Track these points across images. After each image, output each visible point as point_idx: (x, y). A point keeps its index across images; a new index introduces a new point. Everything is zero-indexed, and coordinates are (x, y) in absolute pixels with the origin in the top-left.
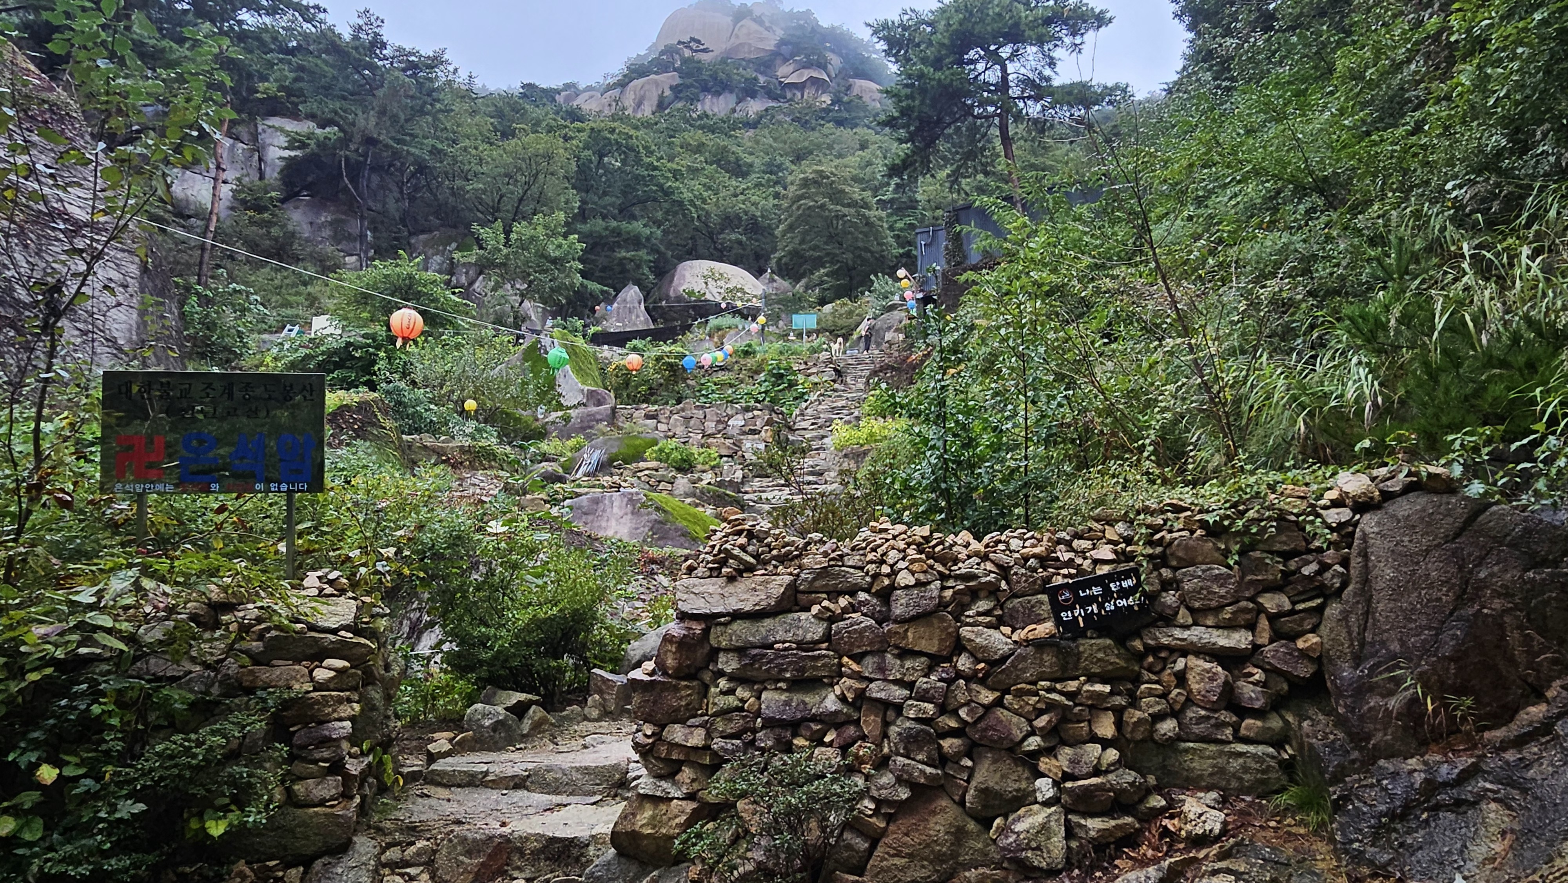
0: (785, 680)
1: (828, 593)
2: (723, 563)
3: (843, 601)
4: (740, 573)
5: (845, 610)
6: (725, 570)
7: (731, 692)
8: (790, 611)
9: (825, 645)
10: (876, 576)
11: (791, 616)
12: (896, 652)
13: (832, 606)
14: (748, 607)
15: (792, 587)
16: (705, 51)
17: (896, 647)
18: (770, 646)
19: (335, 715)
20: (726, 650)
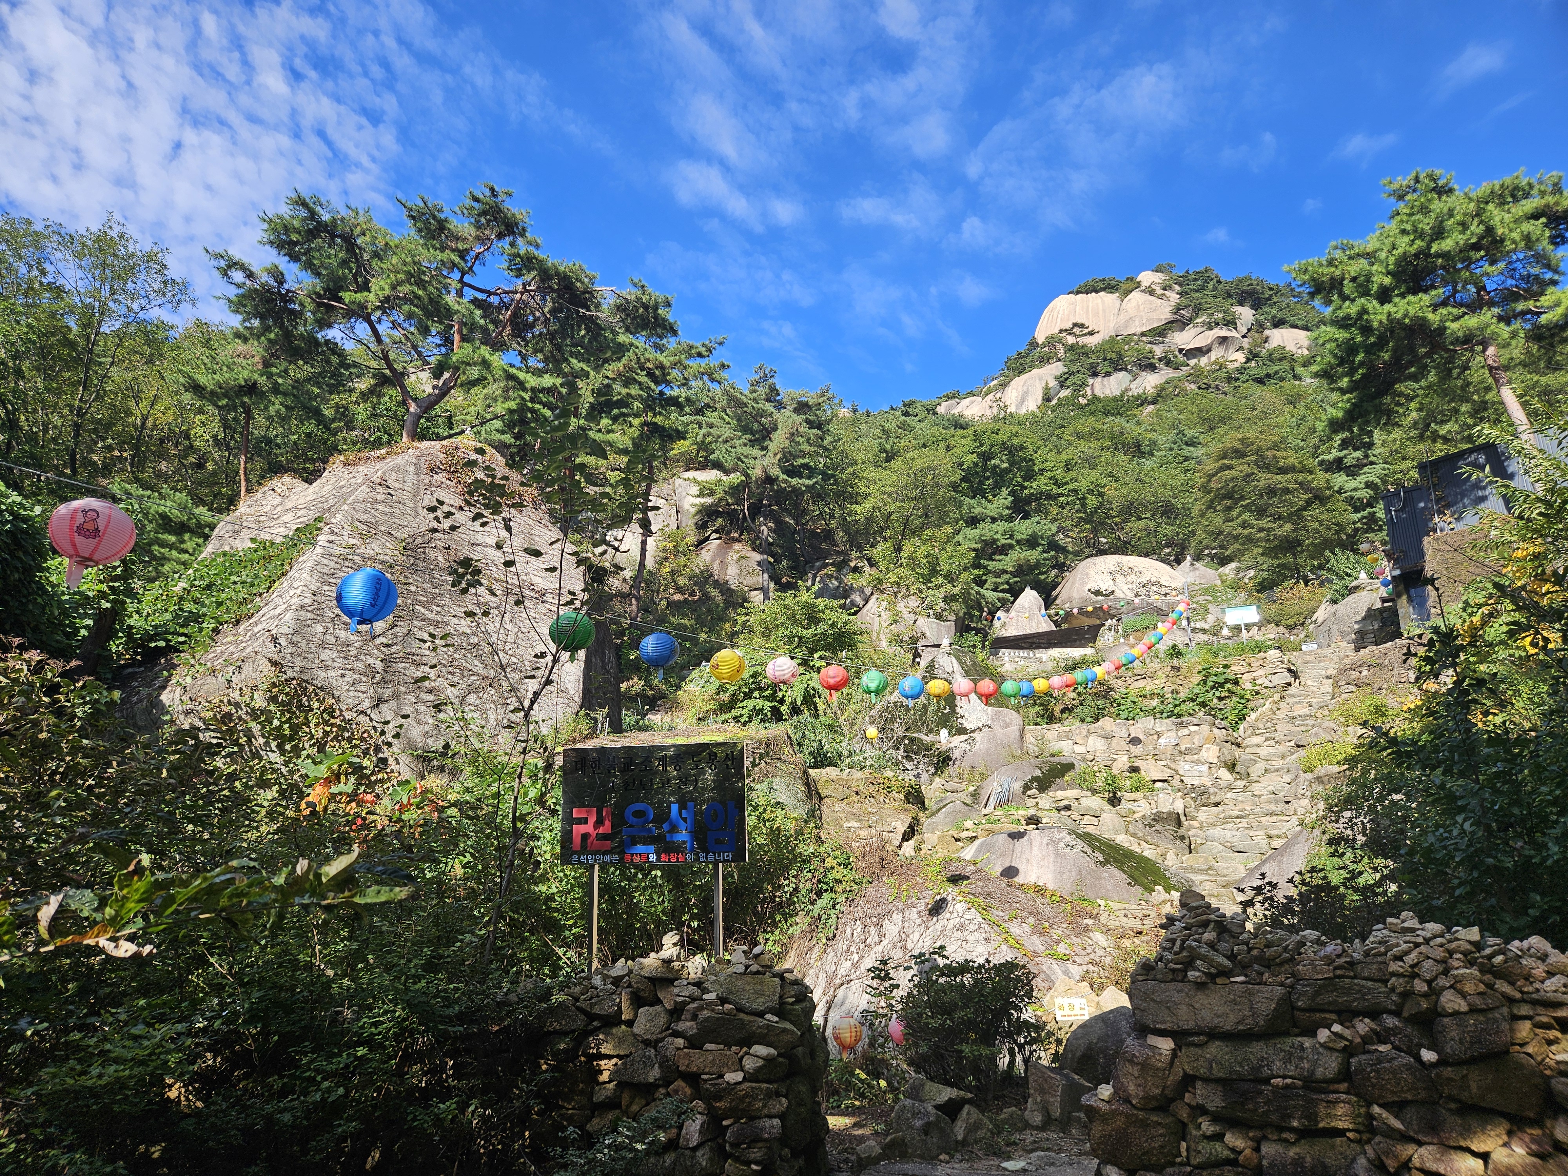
0: (1292, 1130)
1: (1339, 1013)
2: (1189, 964)
3: (1363, 1026)
4: (1212, 977)
5: (1366, 1040)
6: (1192, 974)
7: (1219, 1137)
8: (1287, 1034)
9: (1344, 1086)
10: (1406, 995)
11: (1290, 1040)
12: (1453, 1106)
13: (1347, 1033)
14: (1228, 1024)
15: (1287, 1005)
16: (1091, 333)
17: (1451, 1098)
18: (1267, 1081)
19: (766, 1111)
20: (1206, 1080)
